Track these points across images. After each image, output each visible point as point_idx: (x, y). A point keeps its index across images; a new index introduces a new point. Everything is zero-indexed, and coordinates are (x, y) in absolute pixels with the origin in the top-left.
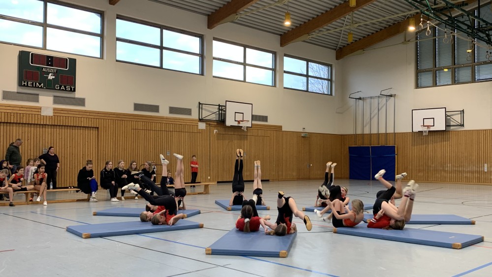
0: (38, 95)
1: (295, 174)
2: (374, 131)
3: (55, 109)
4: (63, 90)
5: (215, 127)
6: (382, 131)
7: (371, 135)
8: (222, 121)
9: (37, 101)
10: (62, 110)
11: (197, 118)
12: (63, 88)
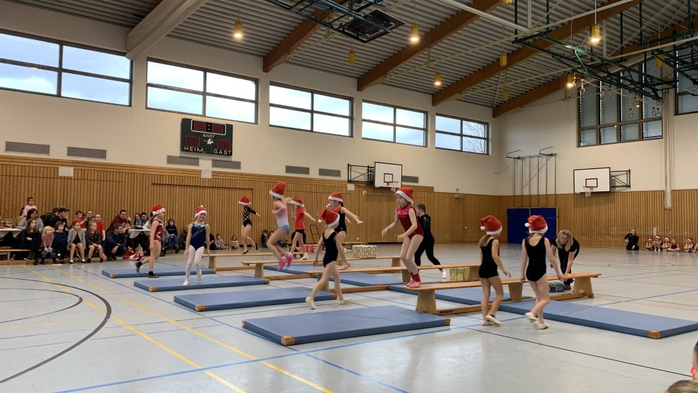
0: (198, 159)
1: (447, 236)
2: (534, 192)
3: (213, 172)
4: (220, 154)
5: (364, 188)
6: (542, 192)
7: (530, 196)
8: (370, 183)
9: (197, 164)
10: (220, 173)
11: (347, 179)
12: (221, 152)
